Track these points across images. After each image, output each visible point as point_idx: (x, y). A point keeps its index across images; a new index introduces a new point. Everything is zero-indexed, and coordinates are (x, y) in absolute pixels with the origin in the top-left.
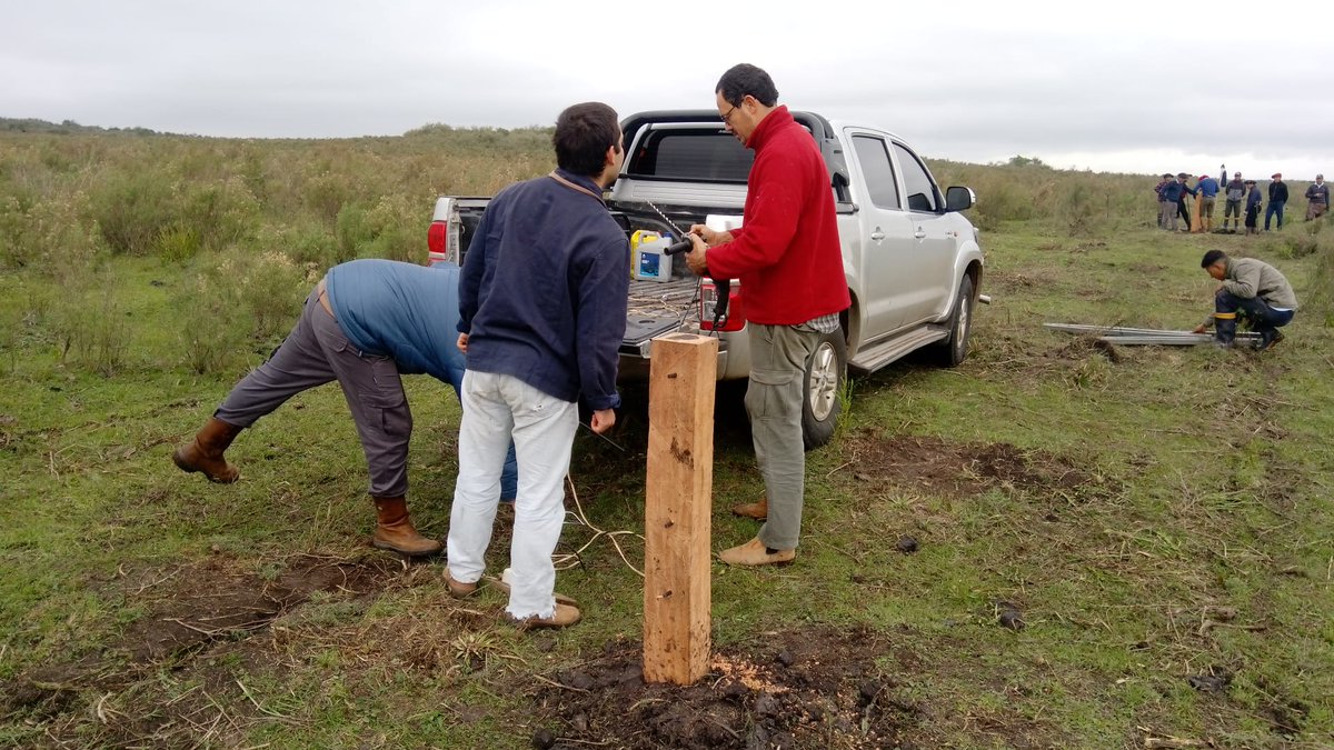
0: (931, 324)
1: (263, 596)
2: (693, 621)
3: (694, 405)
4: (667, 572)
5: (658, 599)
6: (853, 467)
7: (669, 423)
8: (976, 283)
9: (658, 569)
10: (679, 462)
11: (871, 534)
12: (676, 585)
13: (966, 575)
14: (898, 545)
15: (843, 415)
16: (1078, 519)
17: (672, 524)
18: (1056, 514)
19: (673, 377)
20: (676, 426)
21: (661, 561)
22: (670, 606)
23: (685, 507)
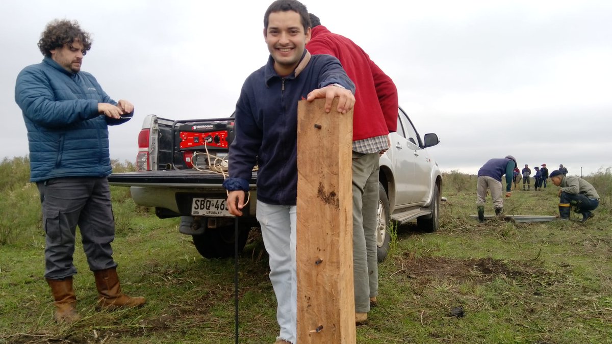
0: (422, 207)
3: (338, 151)
4: (318, 308)
5: (310, 335)
6: (404, 272)
7: (315, 171)
8: (439, 190)
9: (309, 306)
10: (326, 204)
11: (430, 307)
12: (327, 319)
13: (505, 329)
14: (450, 313)
15: (392, 241)
16: (552, 294)
17: (321, 262)
18: (539, 292)
19: (319, 128)
20: (322, 172)
21: (312, 298)
22: (322, 340)
23: (332, 244)
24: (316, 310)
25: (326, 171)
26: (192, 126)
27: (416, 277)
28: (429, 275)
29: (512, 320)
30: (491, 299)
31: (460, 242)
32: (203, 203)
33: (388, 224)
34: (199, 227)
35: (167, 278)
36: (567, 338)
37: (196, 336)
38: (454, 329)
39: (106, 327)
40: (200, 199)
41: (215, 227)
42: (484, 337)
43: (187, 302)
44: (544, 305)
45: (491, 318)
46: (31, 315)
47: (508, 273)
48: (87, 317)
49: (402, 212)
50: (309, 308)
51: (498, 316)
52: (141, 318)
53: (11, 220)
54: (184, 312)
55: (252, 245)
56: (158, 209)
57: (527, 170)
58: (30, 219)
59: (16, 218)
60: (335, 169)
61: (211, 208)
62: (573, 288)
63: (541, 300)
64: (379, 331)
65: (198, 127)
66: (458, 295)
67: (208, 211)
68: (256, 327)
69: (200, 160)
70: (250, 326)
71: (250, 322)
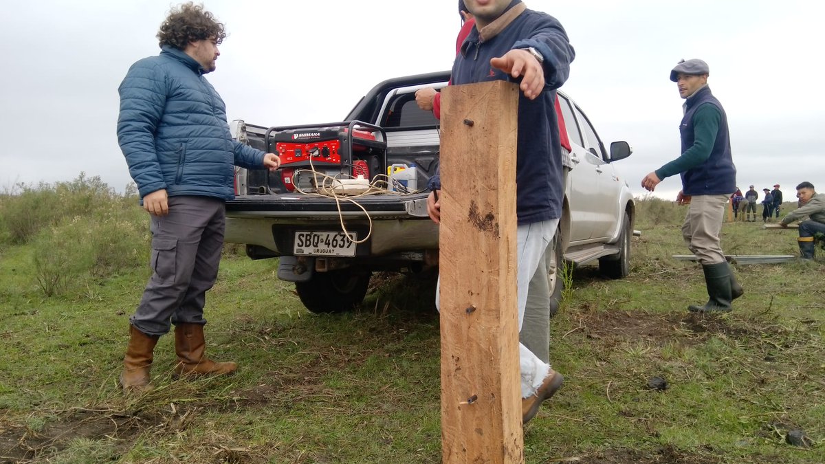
0: (606, 244)
1: (20, 445)
2: (506, 434)
3: (497, 156)
4: (470, 372)
5: (459, 408)
6: (583, 331)
7: (465, 186)
8: (630, 220)
9: (458, 369)
10: (480, 231)
11: (619, 377)
12: (483, 386)
13: (724, 406)
14: (648, 385)
15: (566, 290)
16: (791, 359)
17: (473, 309)
18: (772, 357)
19: (470, 124)
20: (475, 186)
21: (461, 359)
22: (476, 415)
23: (490, 286)
24: (467, 374)
25: (480, 184)
26: (292, 134)
27: (599, 336)
28: (617, 335)
29: (734, 394)
30: (704, 366)
31: (660, 291)
32: (308, 238)
33: (559, 265)
34: (304, 270)
35: (264, 338)
36: (813, 418)
37: (305, 412)
38: (653, 406)
39: (186, 400)
40: (305, 233)
41: (325, 270)
42: (695, 417)
43: (291, 369)
44: (779, 374)
45: (704, 391)
46: (88, 385)
47: (729, 331)
48: (161, 387)
49: (578, 250)
50: (458, 371)
51: (714, 389)
52: (231, 389)
53: (58, 264)
54: (288, 381)
55: (375, 295)
56: (249, 246)
57: (752, 193)
58: (83, 262)
59: (65, 261)
60: (492, 182)
61: (319, 244)
62: (821, 351)
63: (774, 368)
64: (550, 408)
65: (300, 135)
66: (659, 361)
67: (317, 248)
68: (383, 402)
69: (303, 180)
70: (375, 401)
71: (375, 395)
